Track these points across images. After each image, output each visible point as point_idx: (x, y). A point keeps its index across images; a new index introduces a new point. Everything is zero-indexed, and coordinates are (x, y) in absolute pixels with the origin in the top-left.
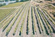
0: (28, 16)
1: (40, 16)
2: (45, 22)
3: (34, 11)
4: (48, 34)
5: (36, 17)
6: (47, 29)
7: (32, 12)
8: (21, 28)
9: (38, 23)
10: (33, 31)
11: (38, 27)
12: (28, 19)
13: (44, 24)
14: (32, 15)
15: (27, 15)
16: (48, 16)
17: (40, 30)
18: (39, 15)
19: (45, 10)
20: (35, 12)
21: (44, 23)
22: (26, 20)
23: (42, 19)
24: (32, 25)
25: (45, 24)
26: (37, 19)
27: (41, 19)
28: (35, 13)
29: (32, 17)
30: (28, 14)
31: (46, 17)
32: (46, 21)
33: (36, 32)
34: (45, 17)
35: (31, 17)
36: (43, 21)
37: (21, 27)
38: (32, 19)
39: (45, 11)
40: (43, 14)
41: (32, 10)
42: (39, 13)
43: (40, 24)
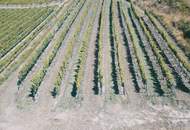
0: (98, 37)
1: (139, 37)
2: (155, 54)
3: (120, 17)
5: (125, 40)
7: (111, 20)
8: (75, 73)
9: (129, 59)
10: (115, 83)
11: (132, 70)
12: (97, 46)
13: (150, 63)
14: (111, 32)
16: (166, 34)
17: (135, 82)
18: (136, 30)
19: (157, 13)
20: (121, 21)
21: (152, 58)
22: (92, 49)
23: (143, 47)
24: (110, 66)
25: (154, 62)
26: (126, 44)
27: (141, 44)
28: (122, 26)
29: (112, 39)
30: (99, 29)
31: (159, 38)
32: (158, 52)
33: (123, 85)
34: (155, 40)
35: (109, 40)
36: (146, 53)
37: (76, 71)
38: (112, 45)
39: (156, 18)
40: (147, 29)
41: (111, 15)
42: (134, 26)
43: (138, 61)
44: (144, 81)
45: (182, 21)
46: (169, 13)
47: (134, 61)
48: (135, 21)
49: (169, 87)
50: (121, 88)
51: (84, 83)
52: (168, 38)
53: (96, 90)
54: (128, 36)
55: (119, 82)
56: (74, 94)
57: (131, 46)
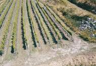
0: (22, 19)
1: (43, 17)
2: (51, 25)
3: (32, 8)
4: (56, 42)
5: (36, 19)
6: (55, 35)
7: (28, 10)
9: (40, 29)
12: (22, 24)
13: (49, 29)
14: (29, 16)
15: (20, 17)
16: (55, 14)
17: (44, 39)
19: (50, 5)
20: (33, 11)
21: (50, 27)
22: (19, 26)
23: (45, 22)
25: (51, 29)
26: (37, 22)
27: (44, 21)
28: (34, 13)
29: (30, 20)
30: (22, 15)
31: (52, 17)
32: (52, 23)
33: (38, 42)
34: (50, 18)
35: (28, 21)
36: (47, 25)
38: (30, 23)
39: (50, 7)
40: (46, 13)
41: (27, 8)
42: (40, 12)
43: (44, 29)
44: (48, 38)
45: (61, 8)
46: (55, 5)
47: (42, 29)
48: (40, 10)
49: (59, 39)
50: (37, 44)
51: (17, 45)
52: (56, 16)
53: (25, 47)
54: (37, 17)
55: (36, 41)
56: (12, 51)
57: (40, 22)
